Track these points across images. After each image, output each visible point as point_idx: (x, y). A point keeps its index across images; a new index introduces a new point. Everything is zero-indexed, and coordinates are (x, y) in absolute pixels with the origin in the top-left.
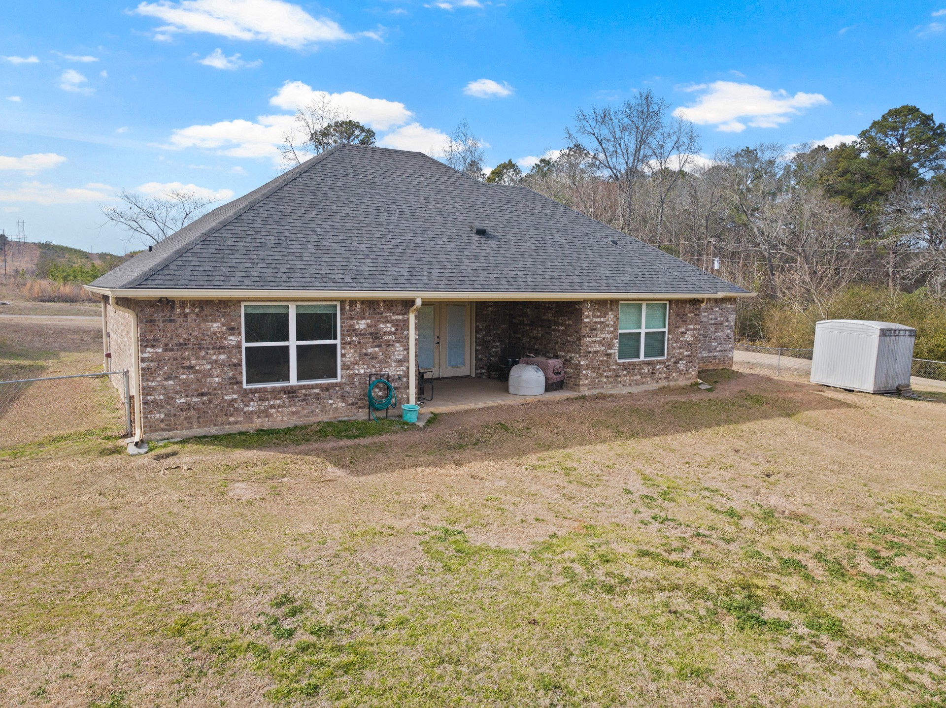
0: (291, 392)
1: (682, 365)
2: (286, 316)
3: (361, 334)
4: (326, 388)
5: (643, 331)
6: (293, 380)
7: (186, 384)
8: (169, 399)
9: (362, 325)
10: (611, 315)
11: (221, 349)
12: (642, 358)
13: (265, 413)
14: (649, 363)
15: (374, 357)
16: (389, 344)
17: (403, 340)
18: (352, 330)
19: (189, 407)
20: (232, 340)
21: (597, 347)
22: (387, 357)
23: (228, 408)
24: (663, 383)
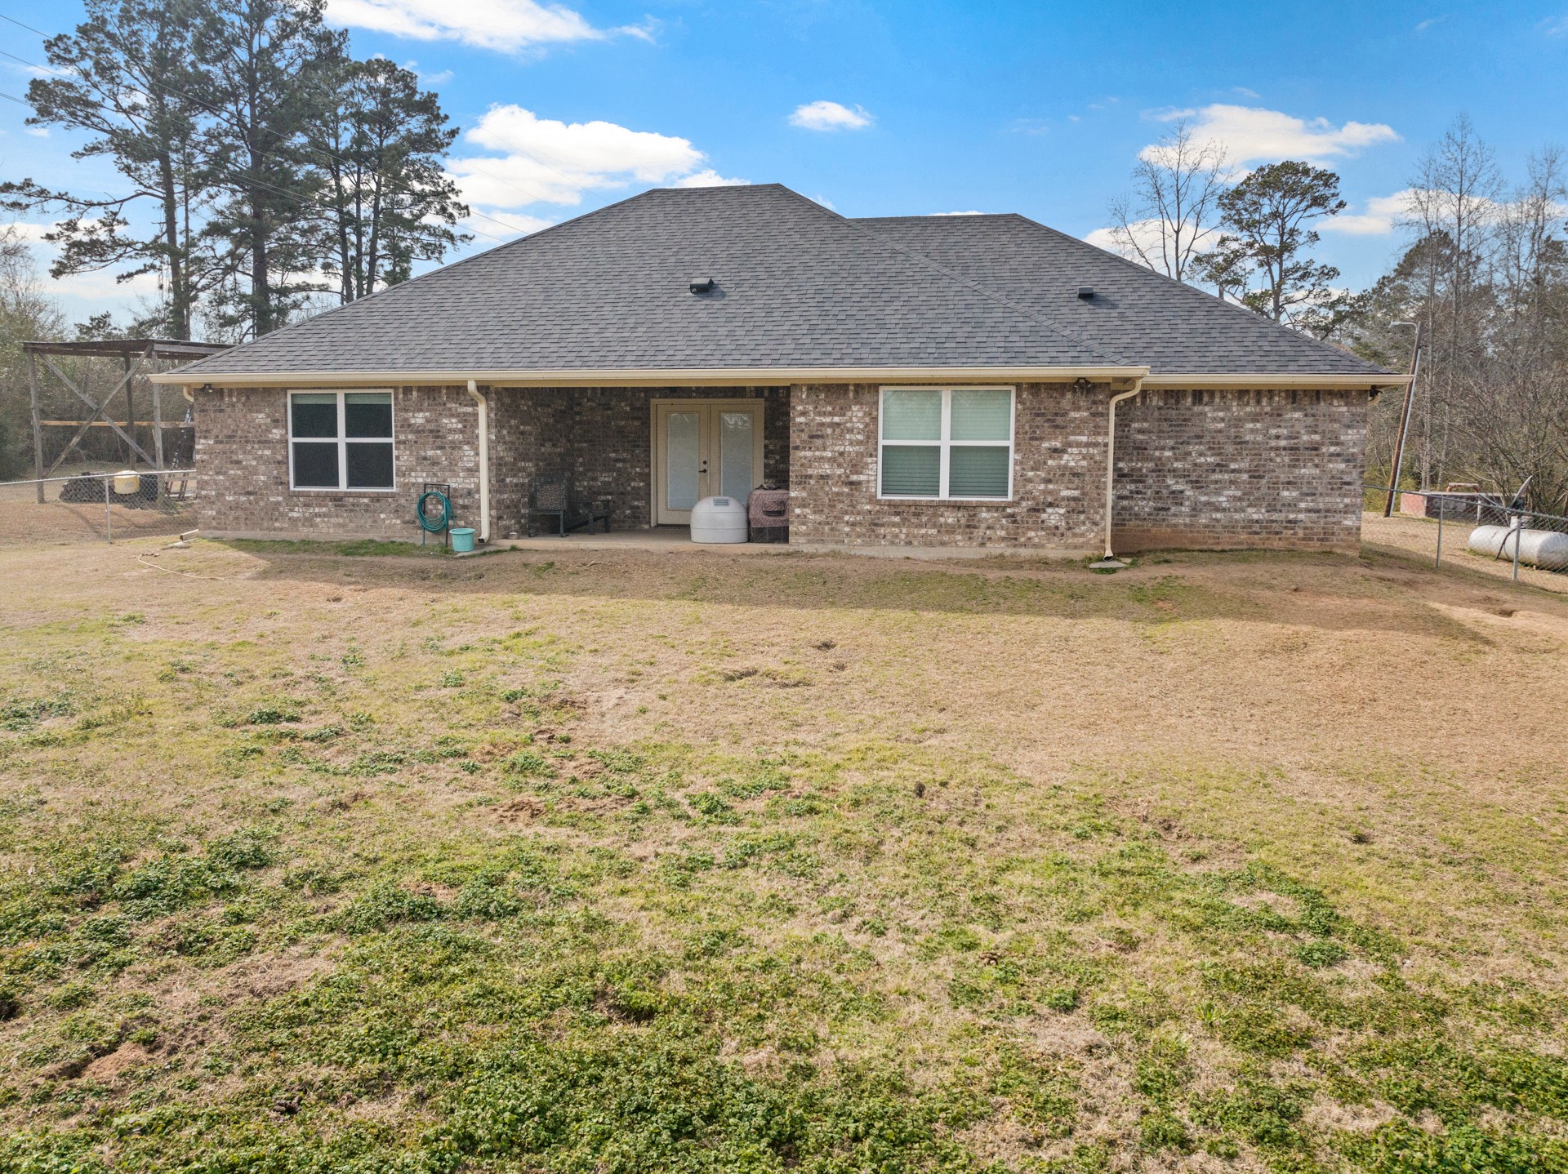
0: (338, 499)
2: (335, 409)
3: (418, 431)
4: (377, 498)
5: (945, 443)
6: (343, 486)
7: (234, 481)
8: (220, 495)
9: (419, 419)
10: (857, 412)
12: (944, 494)
13: (309, 521)
15: (435, 463)
16: (455, 446)
17: (472, 441)
18: (407, 426)
19: (236, 506)
20: (276, 434)
22: (452, 464)
23: (273, 512)
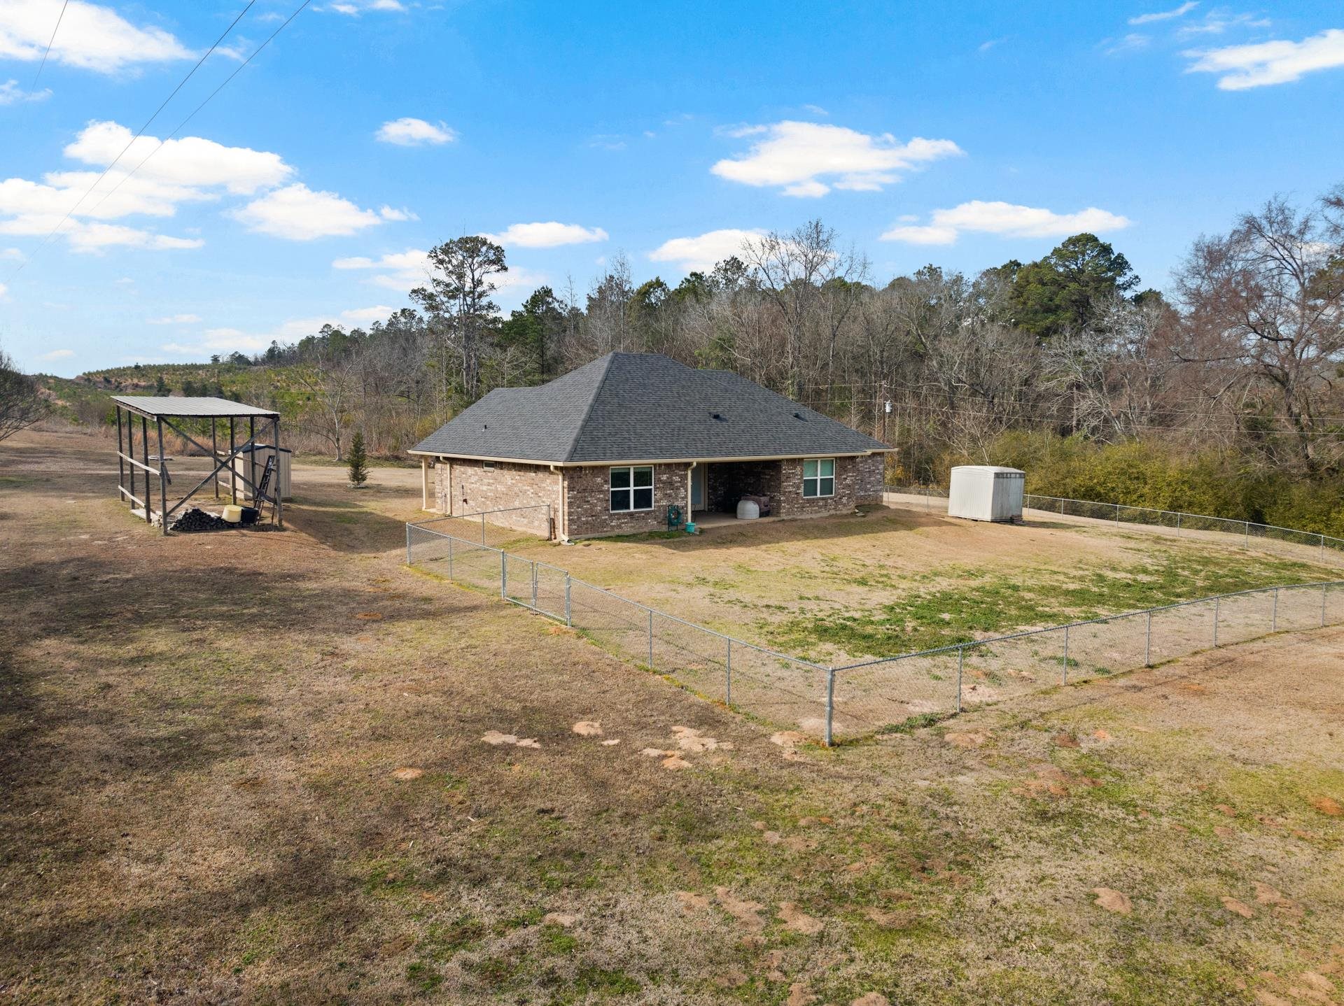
0: (631, 515)
1: (844, 500)
2: (628, 474)
3: (664, 483)
4: (647, 513)
5: (819, 478)
6: (632, 509)
7: (586, 510)
8: (579, 518)
9: (664, 477)
10: (798, 468)
11: (601, 492)
12: (819, 496)
13: (620, 526)
14: (823, 499)
15: (670, 496)
16: (678, 488)
17: (684, 486)
18: (659, 481)
19: (587, 523)
20: (606, 487)
21: (791, 489)
22: (677, 496)
23: (604, 523)
24: (832, 512)
